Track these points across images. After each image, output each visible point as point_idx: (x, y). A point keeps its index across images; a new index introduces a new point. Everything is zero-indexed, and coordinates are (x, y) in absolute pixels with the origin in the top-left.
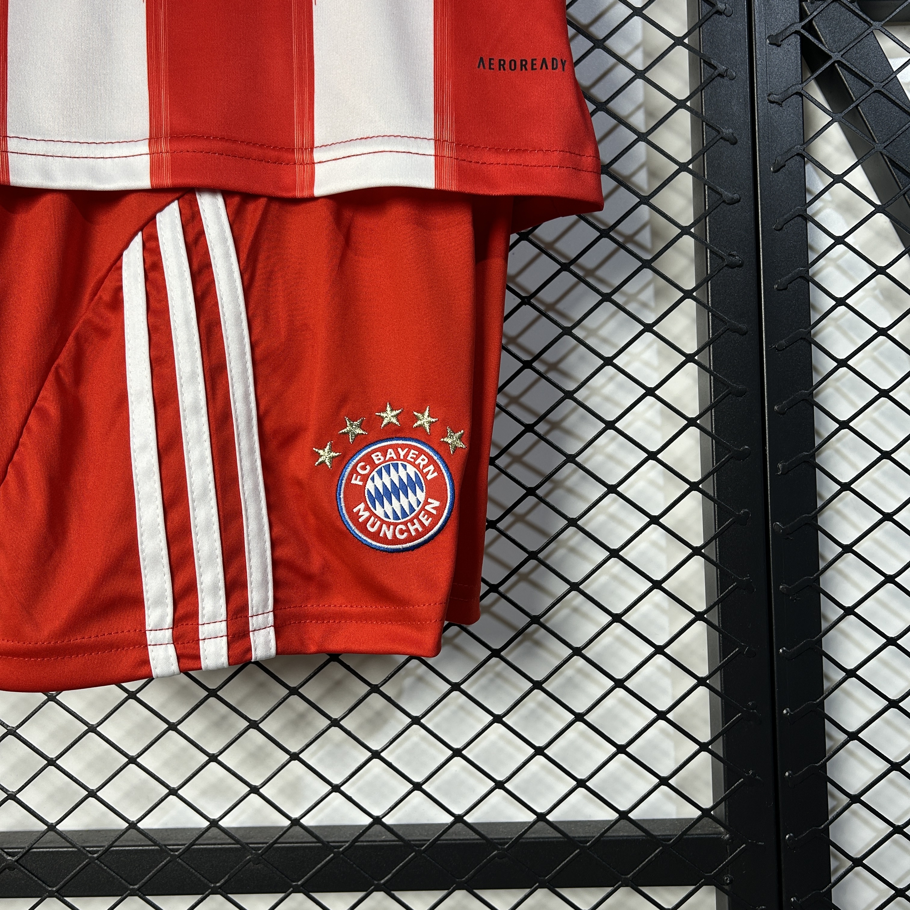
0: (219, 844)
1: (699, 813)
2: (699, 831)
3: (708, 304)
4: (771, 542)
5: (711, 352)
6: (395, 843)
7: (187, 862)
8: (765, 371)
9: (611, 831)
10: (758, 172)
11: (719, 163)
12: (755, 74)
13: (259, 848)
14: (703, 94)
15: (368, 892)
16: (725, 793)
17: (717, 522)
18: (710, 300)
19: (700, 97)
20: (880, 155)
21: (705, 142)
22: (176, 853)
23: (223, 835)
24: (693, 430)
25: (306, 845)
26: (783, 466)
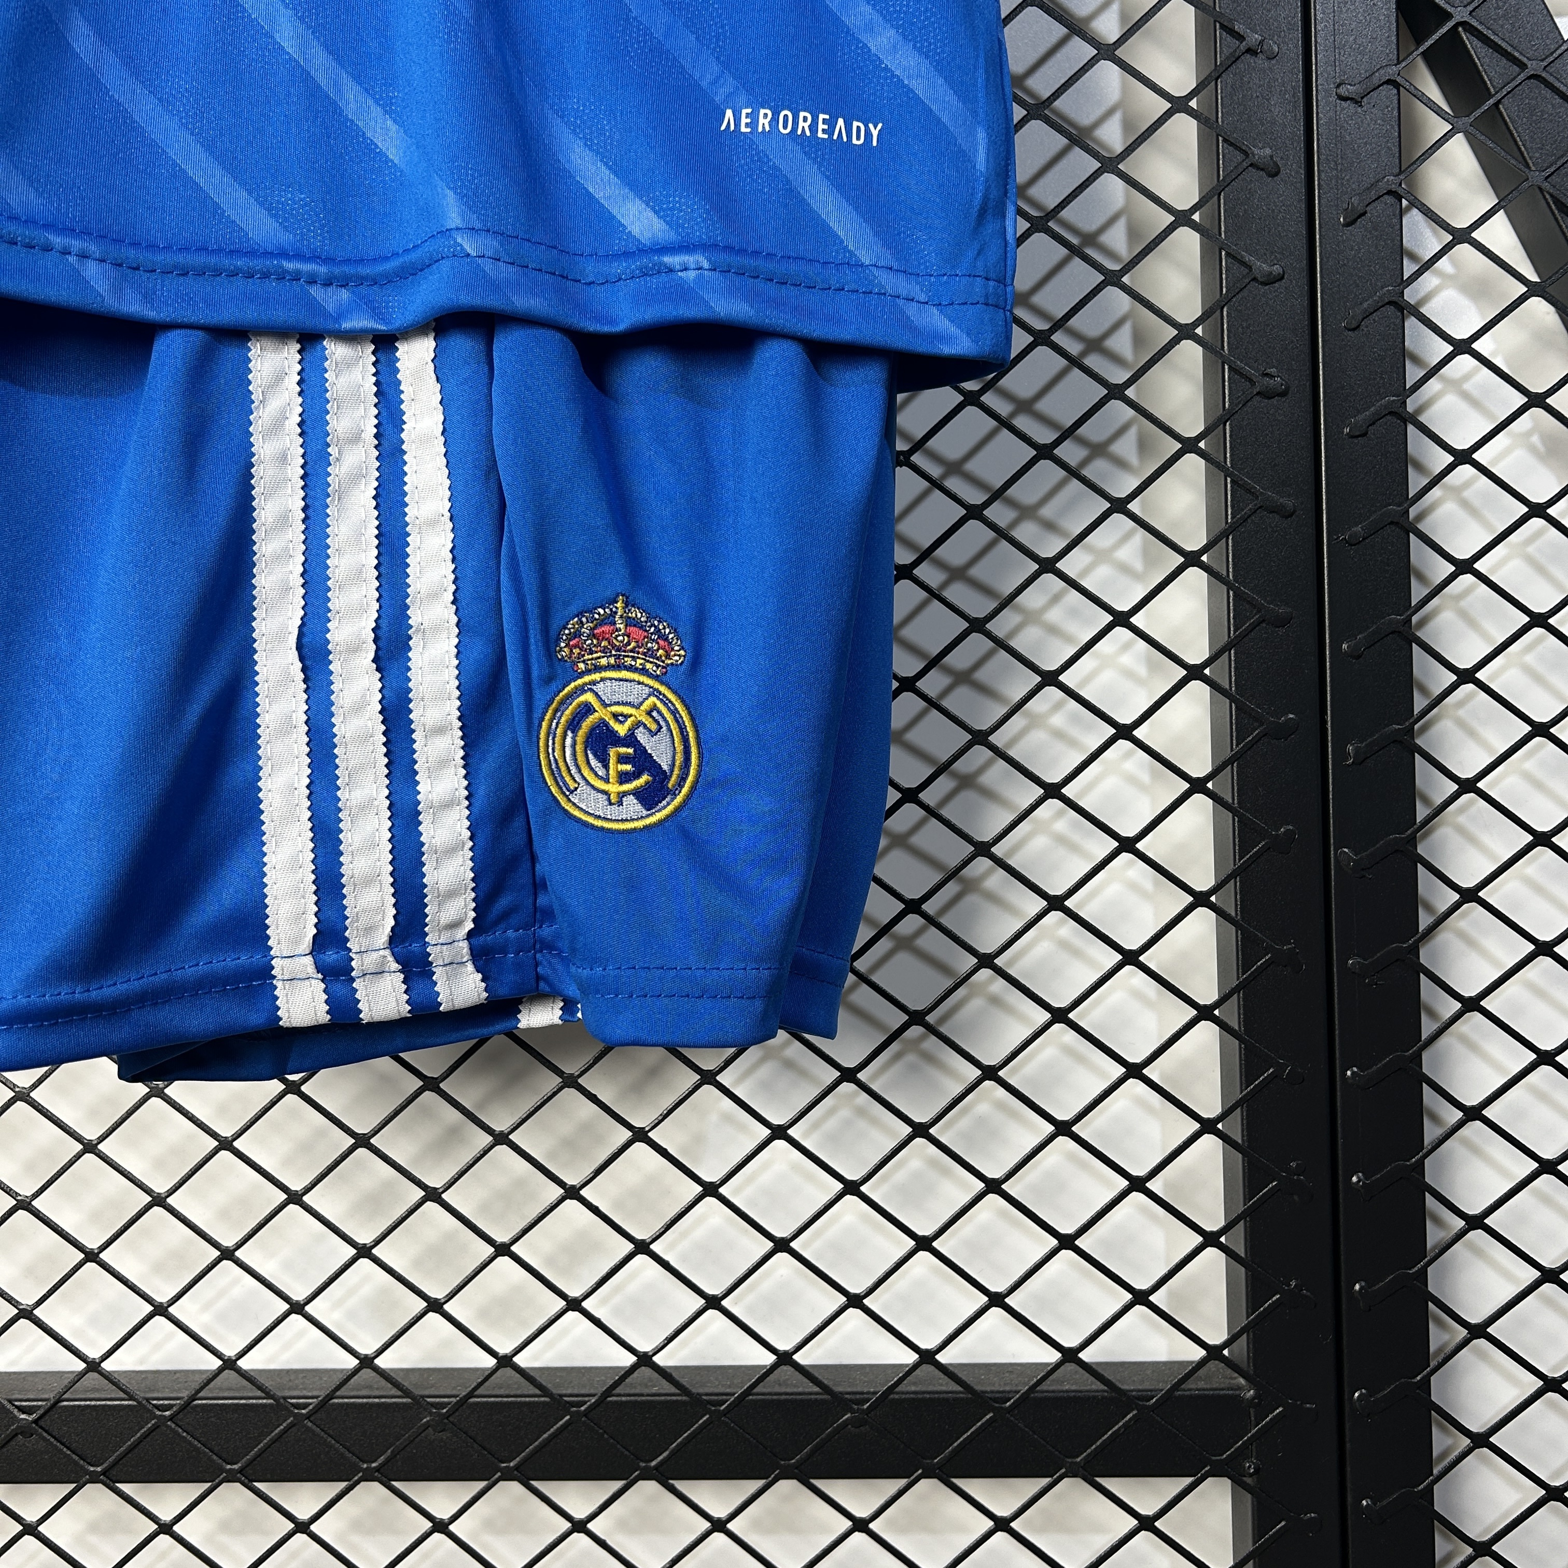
0: (375, 1397)
1: (1202, 1353)
2: (1202, 1384)
3: (1225, 462)
4: (1333, 883)
5: (1230, 548)
6: (674, 1398)
7: (322, 1426)
8: (1326, 581)
9: (1048, 1382)
10: (1317, 226)
11: (1245, 210)
12: (1313, 48)
13: (443, 1405)
14: (1219, 87)
15: (629, 1480)
16: (1248, 1318)
17: (1237, 848)
18: (1228, 455)
19: (1214, 91)
20: (1537, 190)
21: (1221, 172)
22: (303, 1411)
23: (383, 1382)
24: (1197, 687)
25: (523, 1399)
26: (1357, 750)
